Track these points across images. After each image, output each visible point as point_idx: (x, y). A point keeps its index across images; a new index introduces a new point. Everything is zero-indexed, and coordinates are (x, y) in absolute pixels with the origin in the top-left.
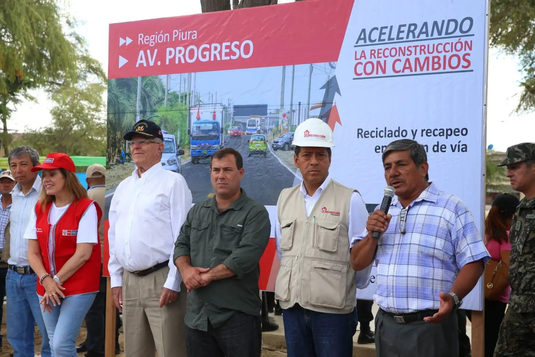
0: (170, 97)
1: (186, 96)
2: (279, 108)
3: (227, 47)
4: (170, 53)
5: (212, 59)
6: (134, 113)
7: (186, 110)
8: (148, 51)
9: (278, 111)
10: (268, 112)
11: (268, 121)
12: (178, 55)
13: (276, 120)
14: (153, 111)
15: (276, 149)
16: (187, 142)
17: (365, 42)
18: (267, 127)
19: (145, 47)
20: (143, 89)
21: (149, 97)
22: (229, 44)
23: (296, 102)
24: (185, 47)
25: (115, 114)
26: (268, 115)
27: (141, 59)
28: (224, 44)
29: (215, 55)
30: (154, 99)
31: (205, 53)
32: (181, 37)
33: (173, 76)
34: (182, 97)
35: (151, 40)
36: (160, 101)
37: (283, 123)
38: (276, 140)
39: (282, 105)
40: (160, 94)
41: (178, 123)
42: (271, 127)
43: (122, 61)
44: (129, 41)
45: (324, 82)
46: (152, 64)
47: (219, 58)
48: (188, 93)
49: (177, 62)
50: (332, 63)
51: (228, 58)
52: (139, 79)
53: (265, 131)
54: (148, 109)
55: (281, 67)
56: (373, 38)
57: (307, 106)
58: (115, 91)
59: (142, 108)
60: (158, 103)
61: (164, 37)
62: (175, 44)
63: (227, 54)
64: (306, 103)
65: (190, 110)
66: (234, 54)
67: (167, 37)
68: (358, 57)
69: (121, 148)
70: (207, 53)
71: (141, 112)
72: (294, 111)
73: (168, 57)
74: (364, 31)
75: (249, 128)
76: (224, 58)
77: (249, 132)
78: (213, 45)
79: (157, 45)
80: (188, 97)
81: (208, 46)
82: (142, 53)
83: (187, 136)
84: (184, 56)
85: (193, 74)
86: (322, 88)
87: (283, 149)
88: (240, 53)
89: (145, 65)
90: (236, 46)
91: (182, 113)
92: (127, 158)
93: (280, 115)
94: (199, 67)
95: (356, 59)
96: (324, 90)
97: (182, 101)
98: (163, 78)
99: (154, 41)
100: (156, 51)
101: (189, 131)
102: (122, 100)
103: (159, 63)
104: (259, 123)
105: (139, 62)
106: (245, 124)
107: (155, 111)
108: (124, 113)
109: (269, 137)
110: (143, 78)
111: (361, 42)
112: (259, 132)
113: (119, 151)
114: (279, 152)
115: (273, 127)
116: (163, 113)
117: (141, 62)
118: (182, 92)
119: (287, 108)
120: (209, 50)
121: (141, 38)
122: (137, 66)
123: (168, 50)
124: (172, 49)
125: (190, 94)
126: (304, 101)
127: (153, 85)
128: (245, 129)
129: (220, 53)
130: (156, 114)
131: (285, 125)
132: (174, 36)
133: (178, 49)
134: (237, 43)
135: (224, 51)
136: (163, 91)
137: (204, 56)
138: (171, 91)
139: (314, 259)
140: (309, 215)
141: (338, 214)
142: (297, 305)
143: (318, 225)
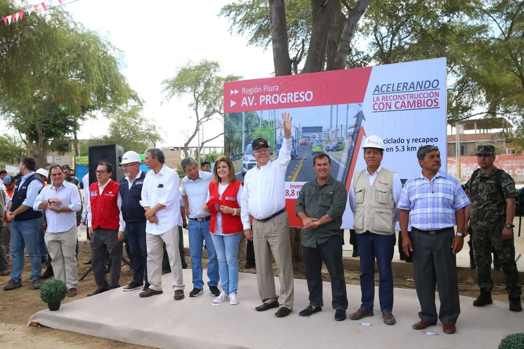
0: (263, 123)
1: (273, 122)
2: (329, 128)
3: (297, 95)
4: (262, 98)
5: (288, 102)
6: (241, 132)
7: (273, 130)
8: (249, 98)
9: (329, 130)
10: (323, 130)
11: (323, 135)
12: (267, 100)
13: (328, 135)
14: (253, 131)
15: (328, 151)
16: (274, 148)
17: (379, 92)
18: (323, 139)
19: (247, 95)
20: (246, 119)
21: (250, 123)
22: (298, 93)
23: (339, 125)
24: (272, 95)
25: (229, 133)
26: (323, 132)
27: (244, 102)
28: (295, 93)
29: (290, 100)
30: (253, 124)
31: (283, 98)
32: (269, 89)
33: (264, 111)
34: (270, 123)
35: (250, 91)
36: (257, 125)
37: (332, 136)
38: (328, 146)
39: (331, 127)
40: (257, 122)
41: (269, 137)
42: (325, 138)
43: (233, 103)
44: (236, 92)
45: (356, 113)
46: (251, 104)
47: (292, 101)
48: (274, 121)
49: (267, 103)
50: (360, 103)
51: (298, 101)
52: (244, 114)
53: (321, 141)
54: (250, 130)
55: (330, 106)
56: (383, 90)
57: (346, 127)
58: (229, 120)
59: (246, 130)
60: (256, 126)
61: (258, 90)
62: (265, 93)
63: (297, 99)
64: (345, 125)
65: (275, 130)
66: (302, 99)
67: (260, 89)
68: (375, 100)
69: (234, 152)
70: (285, 98)
71: (245, 132)
72: (338, 130)
73: (261, 101)
74: (378, 86)
75: (312, 139)
76: (295, 101)
77: (312, 142)
78: (289, 94)
79: (254, 94)
80: (274, 123)
81: (285, 94)
82: (245, 98)
83: (274, 144)
84: (271, 100)
85: (277, 110)
86: (355, 117)
87: (332, 150)
88: (305, 98)
89: (247, 105)
90: (302, 94)
91: (270, 132)
92: (237, 157)
93: (330, 132)
94: (280, 106)
95: (374, 101)
96: (355, 119)
97: (271, 125)
98: (259, 112)
99: (252, 91)
100: (253, 97)
101: (275, 142)
102: (233, 124)
103: (256, 104)
104: (317, 137)
105: (243, 103)
106: (309, 137)
107: (254, 131)
108: (234, 132)
109: (324, 144)
110: (246, 112)
111: (377, 92)
112: (318, 141)
113: (233, 154)
114: (330, 152)
115: (326, 138)
116: (259, 132)
117: (244, 103)
118: (271, 120)
119: (334, 128)
120: (286, 97)
121: (244, 90)
122: (242, 105)
123: (261, 97)
124: (263, 96)
125: (275, 121)
126: (344, 124)
127: (252, 116)
128: (309, 140)
129: (293, 98)
130: (255, 132)
131: (333, 137)
132: (264, 89)
133: (267, 96)
134: (303, 93)
135: (295, 97)
136: (259, 120)
137: (283, 100)
138: (264, 120)
139: (376, 207)
140: (371, 185)
141: (387, 184)
142: (368, 231)
143: (377, 190)
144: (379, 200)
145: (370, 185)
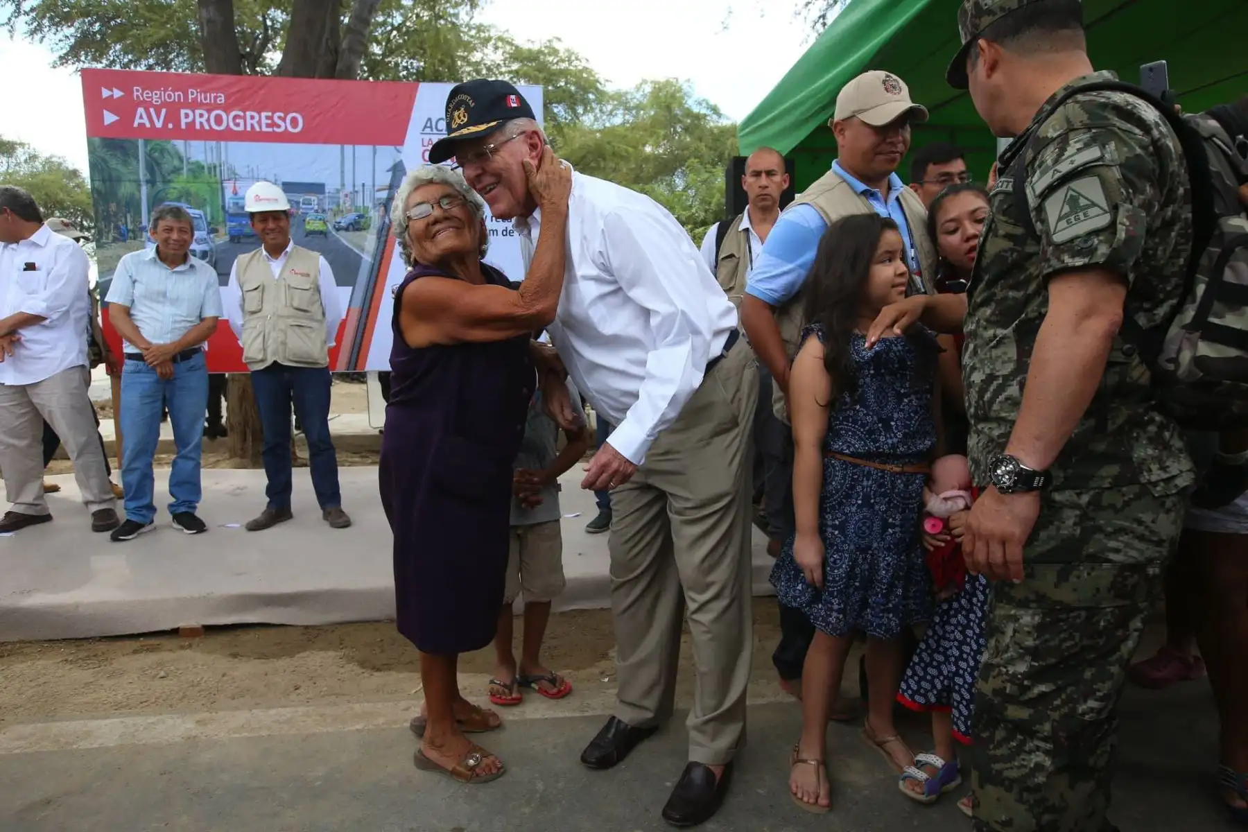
0: (190, 167)
1: (215, 167)
2: (339, 187)
3: (267, 118)
4: (187, 116)
5: (249, 129)
6: (138, 182)
7: (216, 183)
8: (152, 110)
9: (338, 191)
10: (327, 191)
11: (327, 201)
12: (198, 120)
13: (336, 200)
14: (166, 182)
15: (338, 230)
16: (221, 219)
17: (432, 130)
18: (326, 207)
19: (147, 105)
20: (149, 155)
21: (158, 164)
22: (270, 114)
23: (359, 183)
24: (209, 111)
25: (104, 181)
26: (327, 195)
27: (141, 117)
28: (264, 114)
29: (252, 126)
30: (166, 167)
31: (237, 121)
32: (200, 98)
33: (194, 143)
34: (209, 168)
35: (156, 97)
36: (177, 170)
37: (345, 203)
38: (338, 220)
39: (343, 185)
40: (176, 163)
41: (207, 197)
42: (331, 207)
43: (109, 118)
44: (117, 94)
45: (390, 164)
46: (159, 125)
47: (257, 129)
48: (218, 164)
49: (198, 127)
50: (398, 147)
51: (270, 130)
52: (141, 142)
53: (324, 211)
54: (159, 178)
55: (339, 146)
56: (439, 127)
57: (371, 187)
58: (102, 153)
59: (148, 177)
60: (173, 172)
61: (176, 96)
62: (194, 105)
63: (268, 125)
64: (371, 183)
65: (222, 183)
66: (279, 126)
67: (179, 96)
68: (426, 144)
69: (120, 223)
70: (241, 121)
71: (147, 182)
72: (357, 192)
73: (184, 121)
74: (429, 119)
75: (304, 206)
76: (265, 129)
77: (304, 211)
78: (249, 114)
79: (164, 104)
80: (218, 170)
81: (241, 114)
82: (141, 110)
83: (221, 212)
84: (208, 121)
85: (223, 143)
86: (388, 171)
87: (347, 229)
88: (284, 126)
89: (148, 125)
90: (279, 117)
91: (210, 186)
92: (131, 234)
93: (341, 195)
94: (229, 135)
95: (423, 146)
96: (390, 173)
97: (210, 173)
98: (179, 144)
99: (160, 98)
100: (164, 111)
101: (223, 207)
102: (113, 163)
103: (170, 126)
104: (316, 202)
105: (137, 122)
106: (298, 203)
107: (170, 181)
108: (119, 180)
109: (329, 216)
110: (146, 142)
111: (428, 130)
112: (317, 211)
113: (117, 227)
114: (342, 233)
115: (334, 207)
116: (183, 185)
117: (141, 121)
118: (209, 161)
119: (349, 189)
120: (244, 118)
121: (137, 92)
122: (136, 125)
123: (183, 112)
124: (189, 111)
125: (220, 166)
126: (369, 183)
127: (163, 151)
128: (298, 208)
129: (259, 123)
130: (172, 185)
131: (347, 205)
132: (190, 97)
133: (198, 112)
134: (282, 115)
135: (264, 121)
136: (181, 159)
137: (238, 125)
138: (193, 160)
139: (288, 317)
140: (277, 277)
141: (308, 275)
142: (275, 362)
143: (289, 286)
144: (296, 304)
145: (274, 276)
